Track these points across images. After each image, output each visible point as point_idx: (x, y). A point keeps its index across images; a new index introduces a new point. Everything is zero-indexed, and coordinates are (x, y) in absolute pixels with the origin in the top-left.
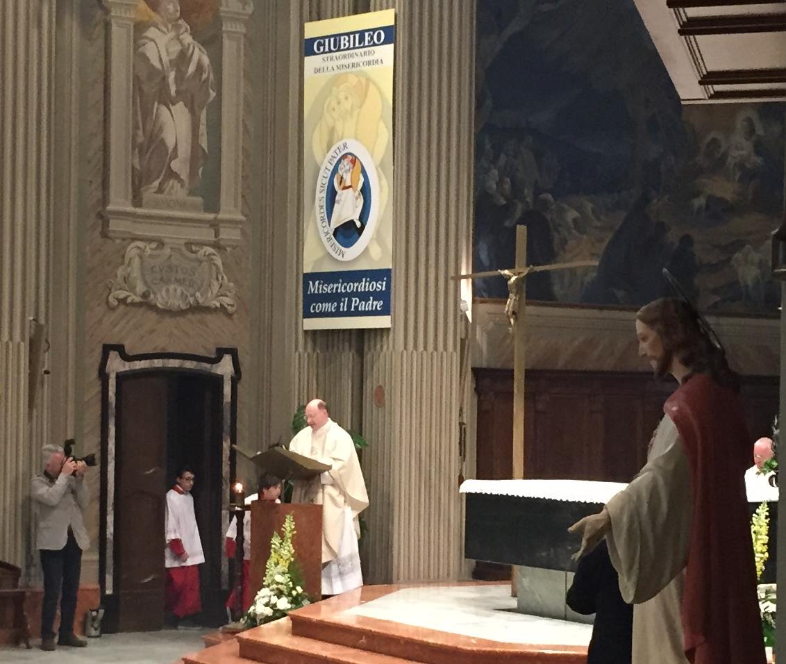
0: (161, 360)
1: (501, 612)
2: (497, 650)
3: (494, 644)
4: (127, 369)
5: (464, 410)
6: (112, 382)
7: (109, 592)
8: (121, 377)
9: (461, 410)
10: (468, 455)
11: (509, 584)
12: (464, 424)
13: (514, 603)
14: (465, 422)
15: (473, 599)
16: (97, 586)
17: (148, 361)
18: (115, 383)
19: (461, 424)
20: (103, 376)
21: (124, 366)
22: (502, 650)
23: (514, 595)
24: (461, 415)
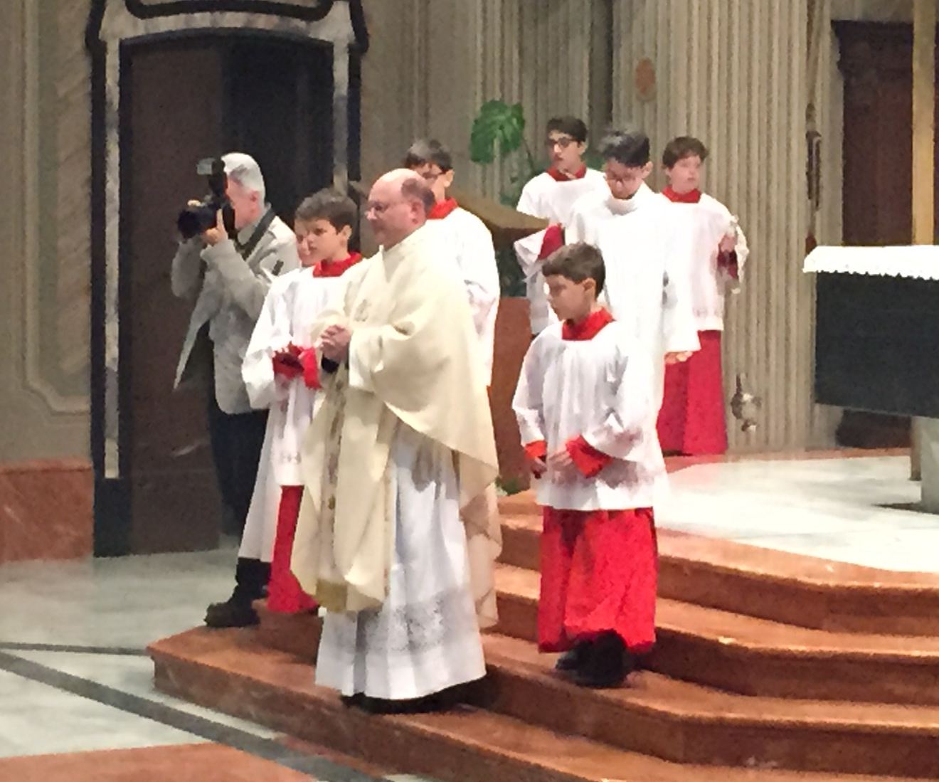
0: (208, 14)
1: (888, 509)
2: (877, 585)
3: (872, 573)
4: (141, 31)
5: (818, 107)
6: (113, 60)
7: (111, 473)
8: (129, 50)
9: (810, 107)
10: (825, 194)
11: (905, 454)
12: (818, 135)
13: (914, 492)
14: (819, 130)
15: (834, 486)
16: (88, 463)
17: (182, 16)
18: (118, 62)
19: (810, 136)
20: (95, 48)
21: (135, 25)
22: (887, 585)
23: (916, 476)
24: (810, 116)
